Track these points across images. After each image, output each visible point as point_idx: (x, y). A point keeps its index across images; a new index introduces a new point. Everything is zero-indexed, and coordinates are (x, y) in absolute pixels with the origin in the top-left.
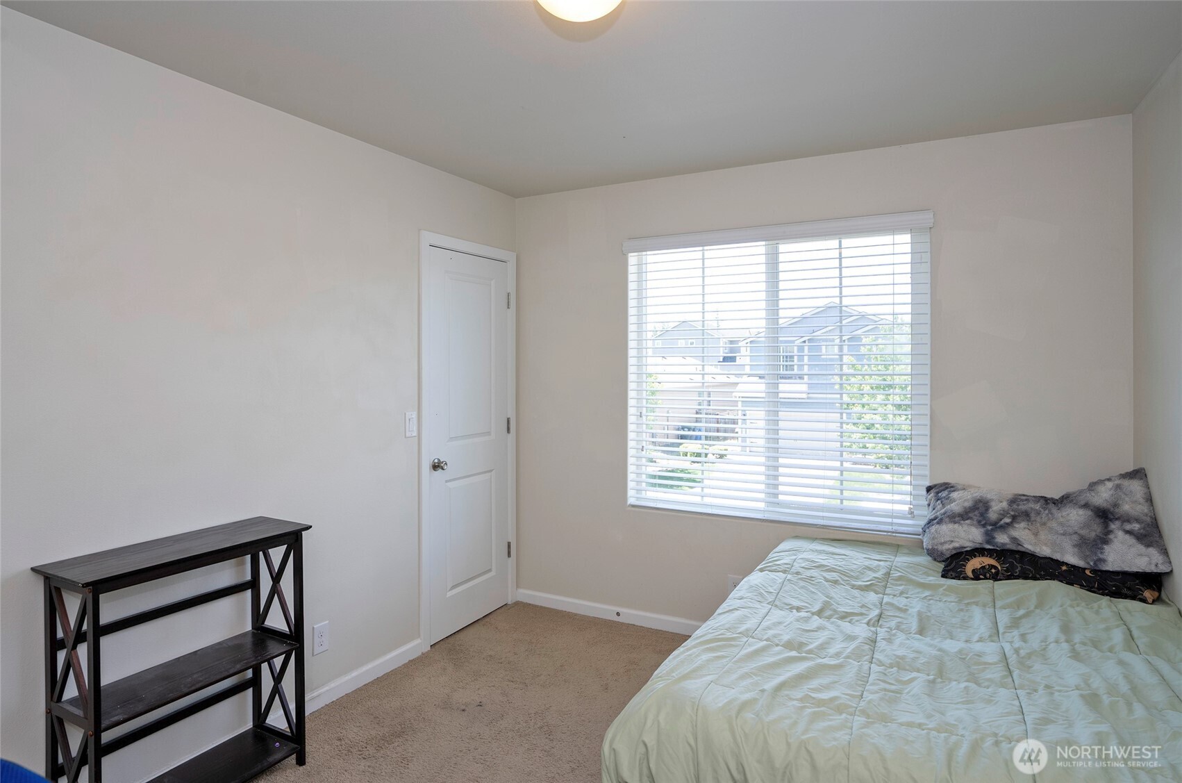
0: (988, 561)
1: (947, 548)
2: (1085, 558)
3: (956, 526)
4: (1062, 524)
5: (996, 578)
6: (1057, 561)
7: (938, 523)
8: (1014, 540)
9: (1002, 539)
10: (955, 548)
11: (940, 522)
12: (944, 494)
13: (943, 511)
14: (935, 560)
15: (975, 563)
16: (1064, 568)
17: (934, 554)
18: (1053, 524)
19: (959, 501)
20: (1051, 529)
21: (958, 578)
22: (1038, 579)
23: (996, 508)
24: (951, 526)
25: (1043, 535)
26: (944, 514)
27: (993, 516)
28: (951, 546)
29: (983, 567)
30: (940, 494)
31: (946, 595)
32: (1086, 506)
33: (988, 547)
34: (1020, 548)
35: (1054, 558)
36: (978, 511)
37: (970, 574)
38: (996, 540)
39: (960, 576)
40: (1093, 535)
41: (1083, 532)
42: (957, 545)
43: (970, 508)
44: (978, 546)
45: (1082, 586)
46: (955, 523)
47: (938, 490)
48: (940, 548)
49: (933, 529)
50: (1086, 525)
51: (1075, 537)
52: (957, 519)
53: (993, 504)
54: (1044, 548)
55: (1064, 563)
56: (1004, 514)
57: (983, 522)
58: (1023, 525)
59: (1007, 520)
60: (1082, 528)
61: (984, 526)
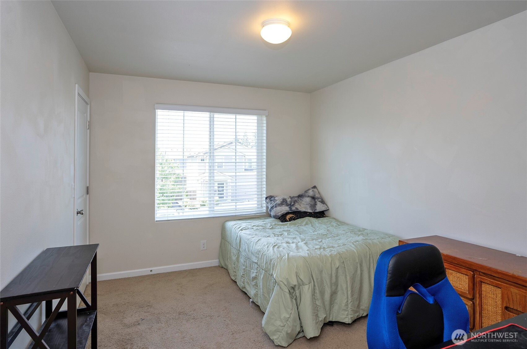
0: (291, 215)
1: (280, 214)
2: (312, 210)
3: (281, 207)
4: (305, 202)
5: (294, 219)
6: (306, 212)
7: (275, 207)
8: (297, 209)
9: (294, 209)
10: (282, 214)
11: (276, 207)
12: (273, 199)
13: (275, 204)
14: (276, 219)
15: (288, 217)
16: (308, 213)
17: (275, 217)
18: (303, 202)
19: (279, 200)
20: (303, 204)
21: (286, 222)
22: (304, 217)
23: (289, 200)
24: (280, 207)
25: (302, 206)
26: (276, 204)
27: (289, 203)
28: (281, 213)
29: (290, 217)
30: (271, 199)
31: (291, 226)
32: (309, 196)
33: (290, 211)
34: (298, 210)
35: (306, 211)
36: (284, 202)
37: (288, 220)
38: (292, 209)
39: (286, 221)
40: (313, 203)
41: (311, 203)
42: (283, 212)
43: (282, 201)
44: (288, 212)
45: (313, 217)
46: (281, 206)
47: (270, 198)
48: (278, 214)
49: (275, 209)
50: (311, 201)
51: (310, 205)
52: (280, 205)
53: (287, 199)
54: (304, 209)
55: (308, 212)
56: (291, 202)
57: (287, 205)
58: (297, 204)
59: (293, 203)
60: (310, 202)
61: (288, 206)
